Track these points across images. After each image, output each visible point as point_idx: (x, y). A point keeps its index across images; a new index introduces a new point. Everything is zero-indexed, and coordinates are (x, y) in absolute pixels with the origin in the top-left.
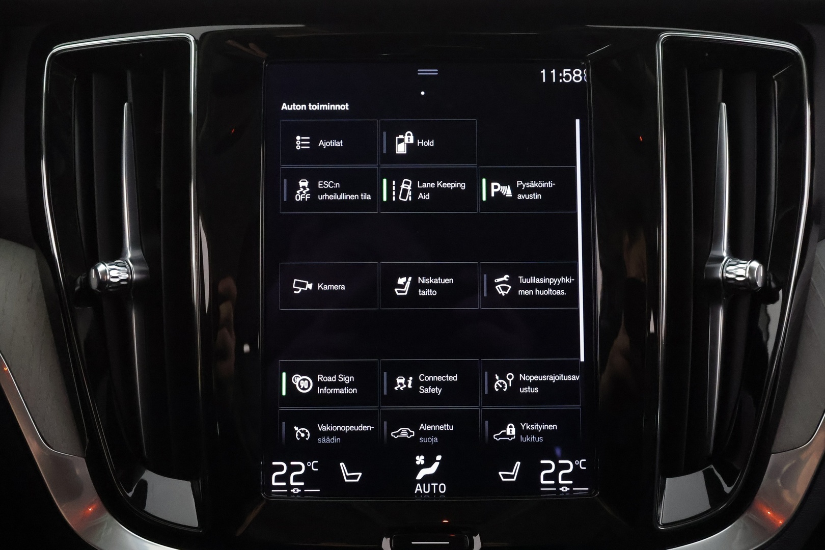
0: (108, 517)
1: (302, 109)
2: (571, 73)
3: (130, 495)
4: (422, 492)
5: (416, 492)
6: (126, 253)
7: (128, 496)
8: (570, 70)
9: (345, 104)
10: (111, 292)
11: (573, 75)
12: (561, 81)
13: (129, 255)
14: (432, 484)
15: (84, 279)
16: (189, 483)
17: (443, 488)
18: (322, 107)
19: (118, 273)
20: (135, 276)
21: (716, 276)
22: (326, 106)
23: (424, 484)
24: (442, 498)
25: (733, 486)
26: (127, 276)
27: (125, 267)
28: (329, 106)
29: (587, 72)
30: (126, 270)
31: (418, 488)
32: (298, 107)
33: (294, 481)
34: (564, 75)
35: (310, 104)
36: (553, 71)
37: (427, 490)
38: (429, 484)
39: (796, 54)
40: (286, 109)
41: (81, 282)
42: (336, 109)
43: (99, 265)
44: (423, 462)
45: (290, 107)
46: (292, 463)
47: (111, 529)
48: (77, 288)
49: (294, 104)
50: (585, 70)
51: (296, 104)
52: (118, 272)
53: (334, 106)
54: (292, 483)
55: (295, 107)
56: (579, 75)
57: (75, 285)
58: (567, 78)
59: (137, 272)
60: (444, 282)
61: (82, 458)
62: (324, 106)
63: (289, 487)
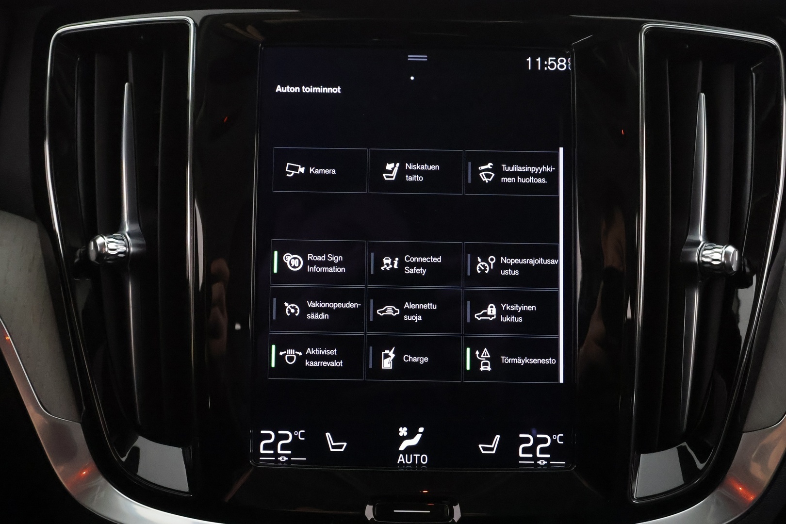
0: (102, 480)
1: (296, 91)
2: (556, 61)
3: (124, 459)
4: (404, 463)
5: (398, 462)
6: (124, 227)
7: (122, 461)
8: (554, 58)
9: (337, 88)
10: (110, 263)
11: (557, 63)
12: (546, 68)
13: (127, 229)
14: (414, 455)
15: (83, 251)
16: (180, 450)
17: (424, 459)
18: (315, 90)
19: (116, 246)
20: (132, 250)
21: (692, 260)
22: (319, 88)
23: (407, 455)
24: (424, 469)
25: (705, 463)
26: (125, 248)
27: (123, 240)
28: (321, 88)
29: (572, 61)
30: (124, 243)
31: (401, 459)
32: (292, 90)
33: (282, 449)
34: (549, 63)
35: (303, 86)
36: (539, 60)
37: (409, 460)
38: (411, 455)
39: (774, 47)
40: (281, 91)
41: (80, 254)
42: (329, 92)
43: (98, 237)
44: (406, 434)
45: (284, 90)
46: (280, 432)
47: (103, 493)
48: (76, 260)
49: (288, 86)
50: (569, 59)
51: (290, 87)
52: (116, 244)
53: (326, 88)
54: (279, 451)
55: (289, 89)
56: (563, 64)
57: (75, 257)
58: (552, 66)
59: (134, 246)
60: (430, 169)
61: (78, 423)
62: (317, 89)
63: (276, 455)
